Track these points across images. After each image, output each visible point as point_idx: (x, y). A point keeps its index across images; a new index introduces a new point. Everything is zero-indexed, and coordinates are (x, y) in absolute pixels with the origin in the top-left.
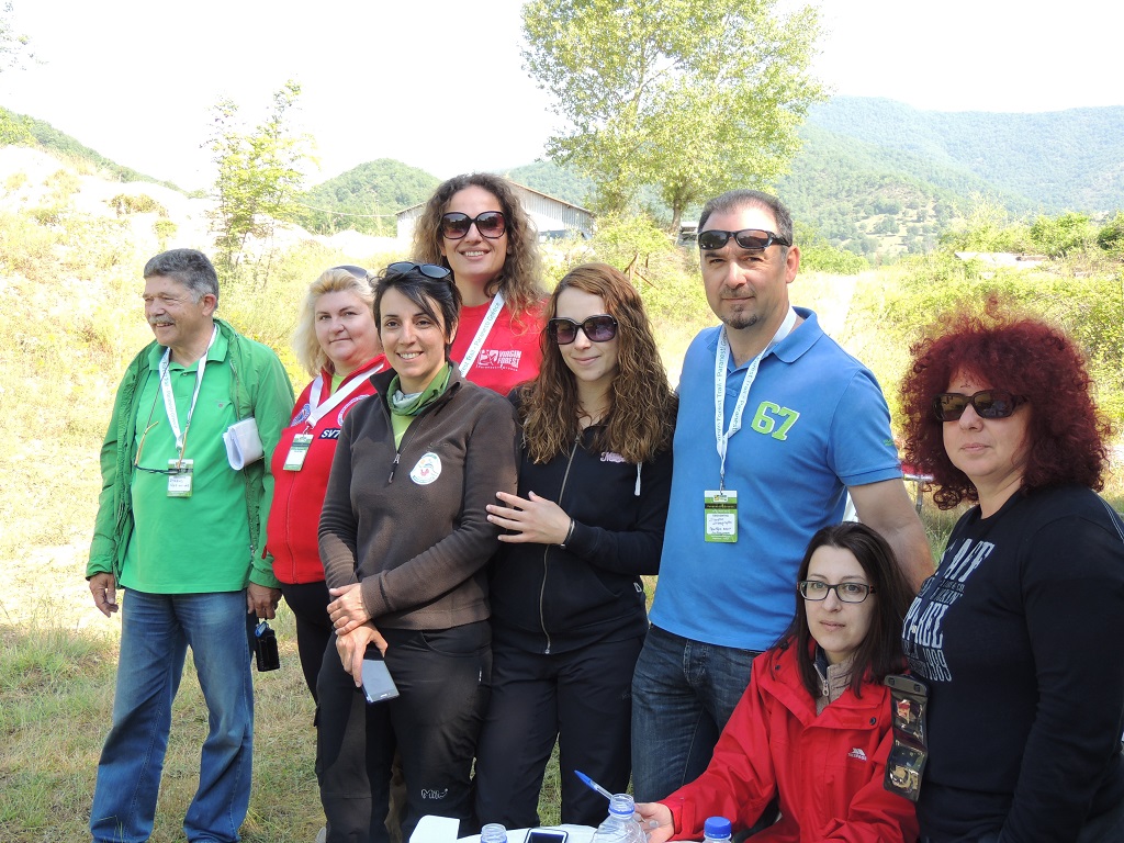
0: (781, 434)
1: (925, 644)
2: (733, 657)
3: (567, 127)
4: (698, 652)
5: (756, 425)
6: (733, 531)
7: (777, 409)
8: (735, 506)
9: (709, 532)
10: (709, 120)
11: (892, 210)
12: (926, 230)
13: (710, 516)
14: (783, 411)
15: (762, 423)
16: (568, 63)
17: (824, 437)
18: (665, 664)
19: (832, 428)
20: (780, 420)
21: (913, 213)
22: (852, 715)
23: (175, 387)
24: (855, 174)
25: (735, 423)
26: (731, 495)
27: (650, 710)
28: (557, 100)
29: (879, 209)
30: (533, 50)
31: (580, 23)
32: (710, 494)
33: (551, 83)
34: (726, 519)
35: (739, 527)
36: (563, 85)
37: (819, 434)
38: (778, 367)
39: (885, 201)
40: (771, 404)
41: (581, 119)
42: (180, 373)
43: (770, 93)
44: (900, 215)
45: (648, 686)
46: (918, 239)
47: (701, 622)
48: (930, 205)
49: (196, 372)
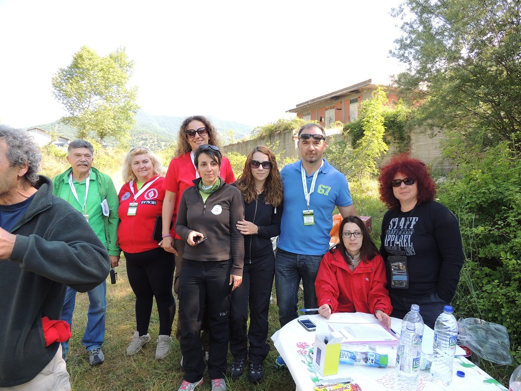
0: (327, 194)
1: (405, 246)
2: (313, 258)
3: (68, 114)
4: (301, 257)
5: (319, 191)
6: (313, 221)
7: (324, 187)
8: (313, 214)
9: (305, 222)
10: (112, 114)
11: (146, 140)
12: (155, 145)
13: (305, 218)
14: (326, 187)
15: (320, 191)
16: (67, 95)
17: (338, 194)
18: (289, 262)
19: (340, 191)
20: (326, 190)
21: (151, 141)
22: (365, 269)
23: (77, 190)
24: (136, 130)
25: (312, 191)
26: (312, 211)
27: (284, 275)
28: (63, 106)
29: (142, 139)
30: (56, 91)
31: (71, 84)
32: (304, 212)
33: (62, 101)
34: (310, 218)
35: (315, 221)
36: (65, 102)
37: (336, 193)
38: (322, 174)
39: (144, 137)
40: (322, 185)
41: (72, 112)
42: (78, 184)
43: (127, 107)
44: (148, 141)
45: (283, 269)
46: (153, 147)
47: (302, 249)
48: (156, 138)
49: (85, 184)
